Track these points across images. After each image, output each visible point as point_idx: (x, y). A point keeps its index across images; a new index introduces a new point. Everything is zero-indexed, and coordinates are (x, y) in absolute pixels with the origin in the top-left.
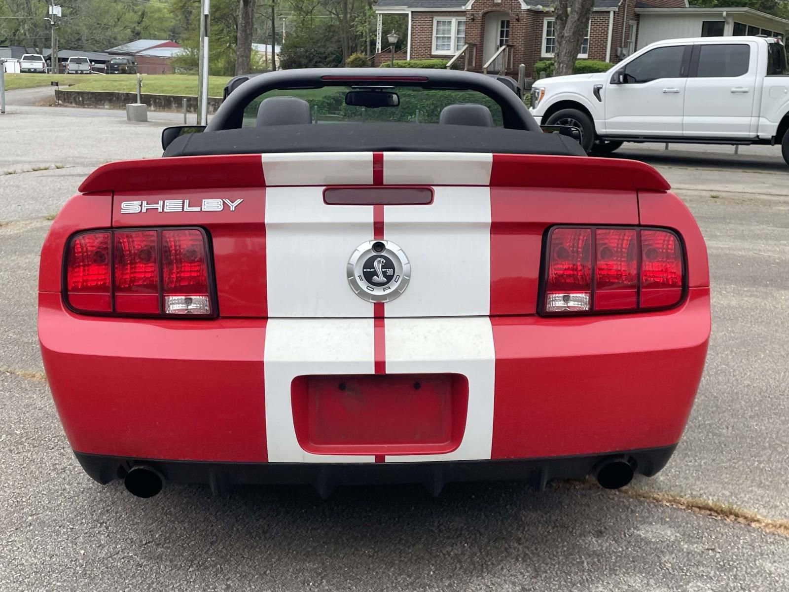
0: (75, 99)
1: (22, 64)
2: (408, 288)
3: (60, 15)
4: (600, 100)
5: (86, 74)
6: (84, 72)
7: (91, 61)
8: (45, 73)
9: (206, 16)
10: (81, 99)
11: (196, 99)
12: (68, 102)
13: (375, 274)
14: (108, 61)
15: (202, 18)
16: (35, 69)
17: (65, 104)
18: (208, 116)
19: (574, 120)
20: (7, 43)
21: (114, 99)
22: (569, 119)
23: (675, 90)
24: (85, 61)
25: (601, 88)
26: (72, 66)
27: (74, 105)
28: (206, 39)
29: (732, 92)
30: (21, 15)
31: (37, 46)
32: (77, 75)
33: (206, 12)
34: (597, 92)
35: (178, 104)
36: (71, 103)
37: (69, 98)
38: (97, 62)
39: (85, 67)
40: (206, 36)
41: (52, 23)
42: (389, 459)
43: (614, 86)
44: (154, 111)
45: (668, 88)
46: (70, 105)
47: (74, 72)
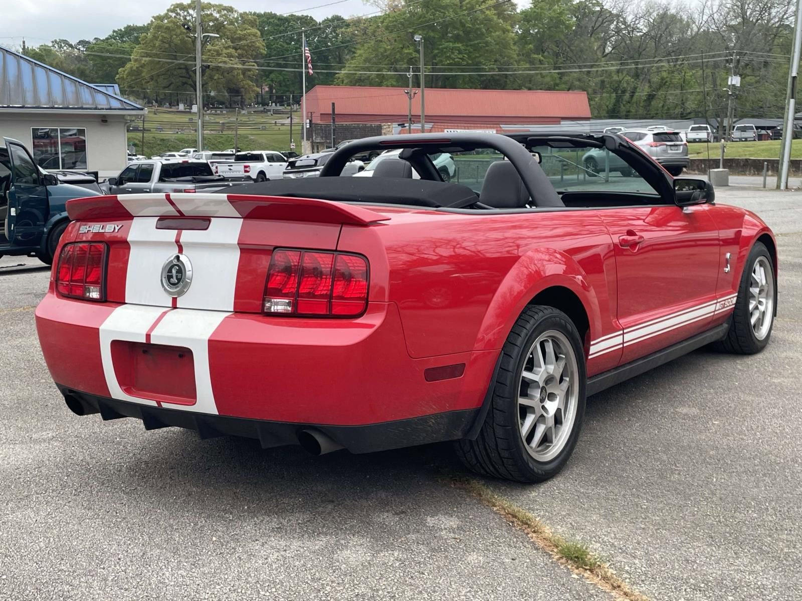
0: (697, 166)
1: (688, 134)
2: (190, 289)
3: (739, 85)
5: (750, 141)
6: (748, 139)
7: (757, 128)
8: (710, 142)
9: (794, 78)
10: (703, 166)
11: (777, 162)
12: (692, 170)
13: (172, 277)
14: (775, 127)
15: (790, 80)
16: (700, 139)
17: (688, 172)
18: (789, 179)
20: (692, 115)
21: (734, 165)
24: (751, 128)
26: (736, 134)
27: (697, 172)
28: (792, 101)
30: (708, 87)
31: (719, 117)
32: (741, 142)
33: (794, 74)
35: (795, 168)
36: (694, 170)
37: (692, 165)
38: (763, 128)
39: (750, 134)
40: (793, 98)
41: (730, 93)
42: (165, 405)
44: (772, 175)
46: (694, 173)
47: (738, 140)
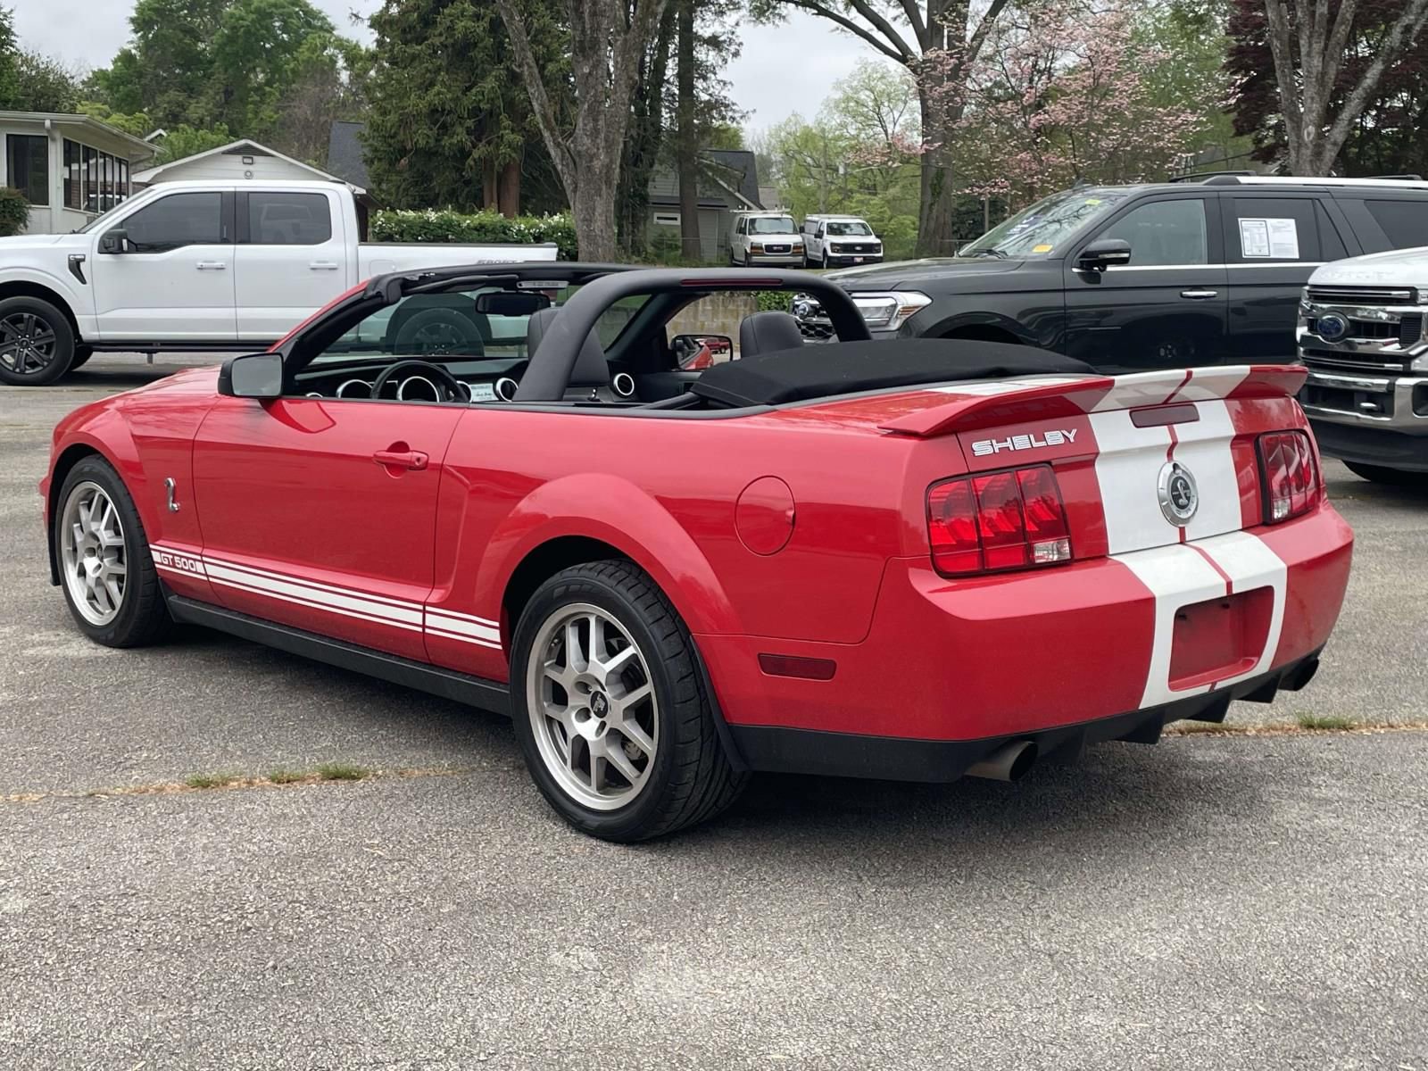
2: (1200, 509)
4: (83, 281)
13: (1179, 496)
19: (35, 317)
22: (26, 315)
23: (218, 264)
25: (83, 260)
29: (313, 269)
34: (75, 266)
42: (1218, 686)
43: (106, 257)
45: (206, 262)
